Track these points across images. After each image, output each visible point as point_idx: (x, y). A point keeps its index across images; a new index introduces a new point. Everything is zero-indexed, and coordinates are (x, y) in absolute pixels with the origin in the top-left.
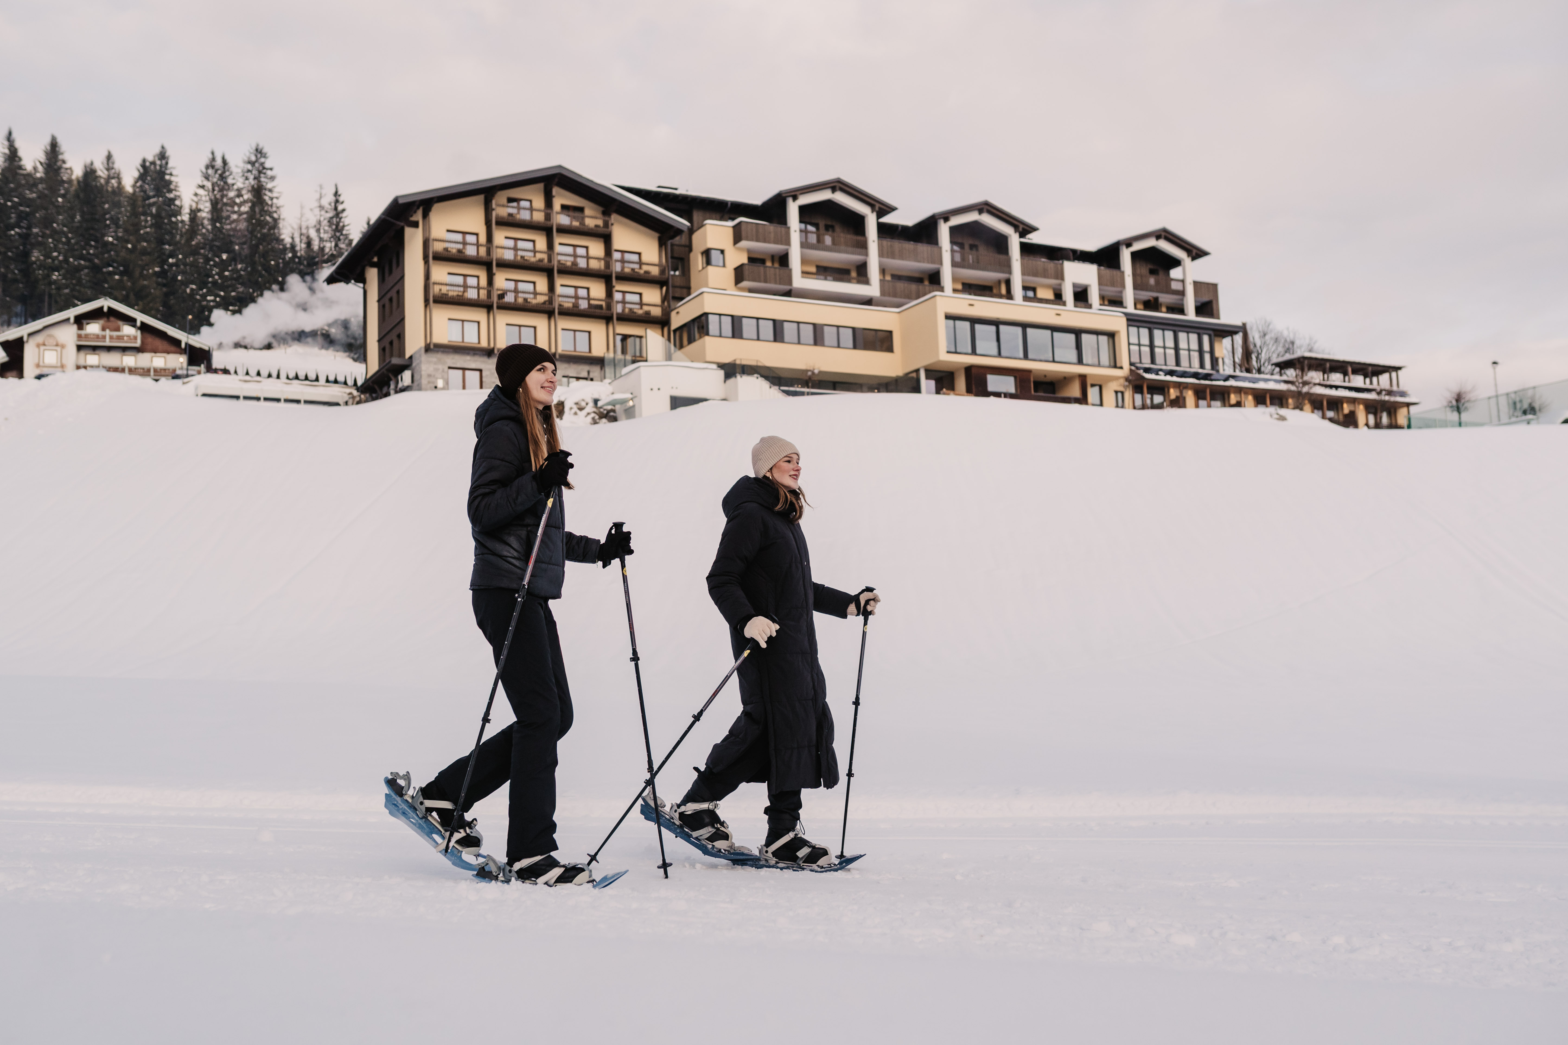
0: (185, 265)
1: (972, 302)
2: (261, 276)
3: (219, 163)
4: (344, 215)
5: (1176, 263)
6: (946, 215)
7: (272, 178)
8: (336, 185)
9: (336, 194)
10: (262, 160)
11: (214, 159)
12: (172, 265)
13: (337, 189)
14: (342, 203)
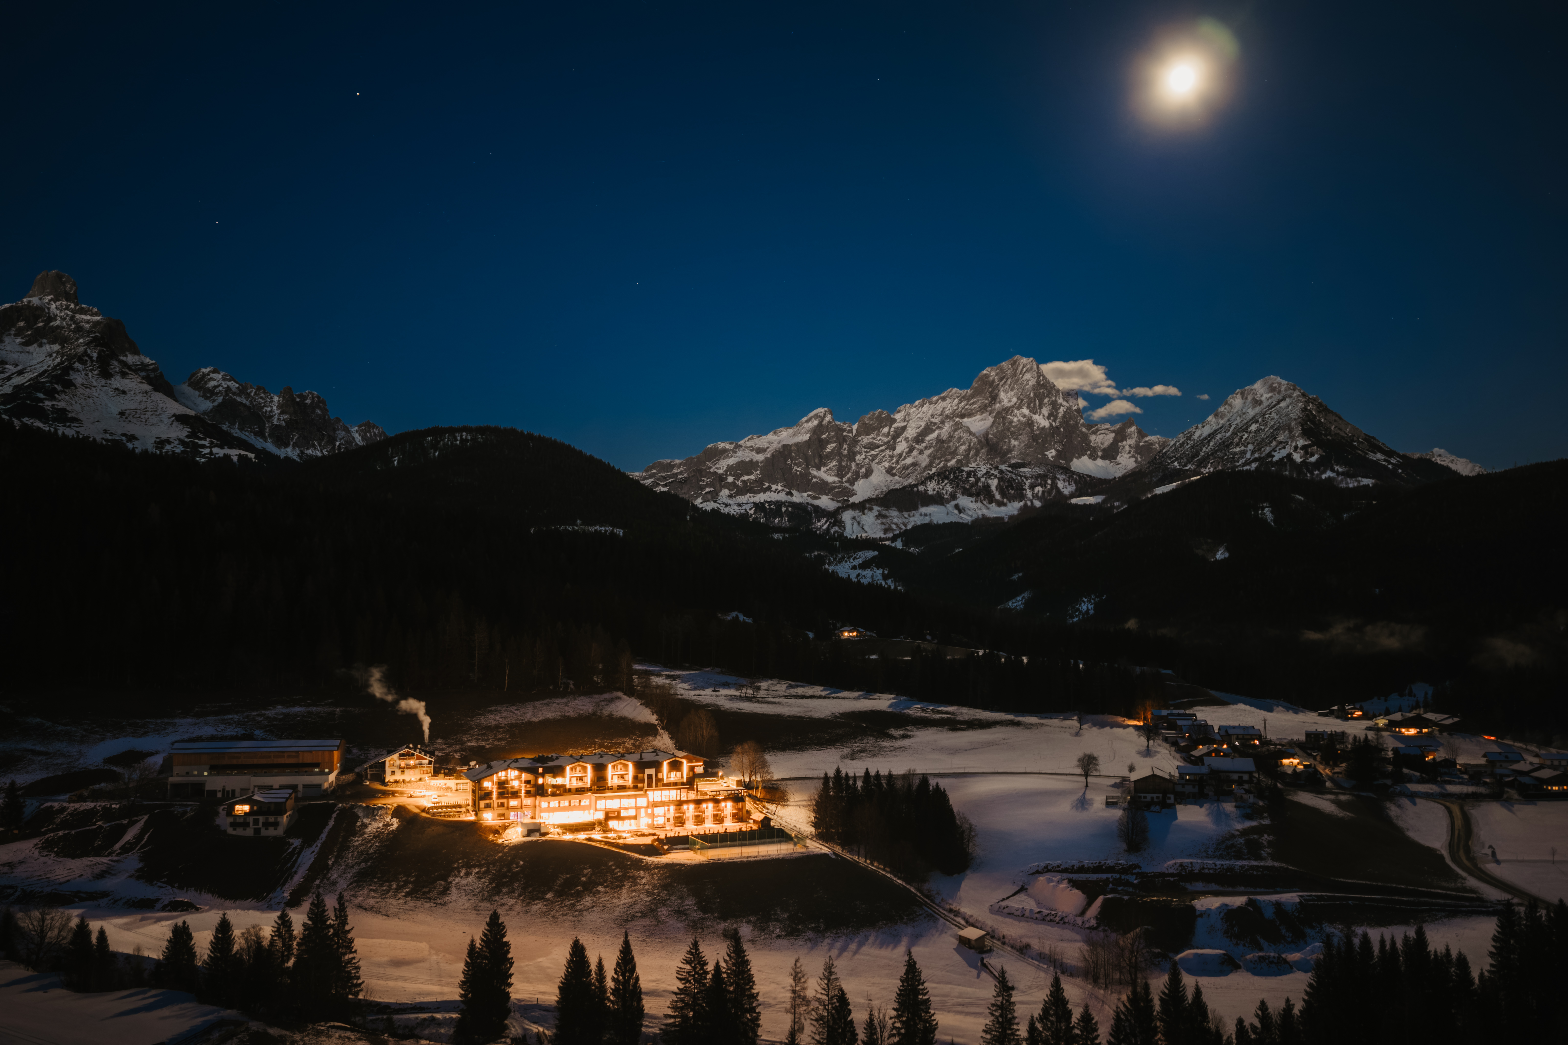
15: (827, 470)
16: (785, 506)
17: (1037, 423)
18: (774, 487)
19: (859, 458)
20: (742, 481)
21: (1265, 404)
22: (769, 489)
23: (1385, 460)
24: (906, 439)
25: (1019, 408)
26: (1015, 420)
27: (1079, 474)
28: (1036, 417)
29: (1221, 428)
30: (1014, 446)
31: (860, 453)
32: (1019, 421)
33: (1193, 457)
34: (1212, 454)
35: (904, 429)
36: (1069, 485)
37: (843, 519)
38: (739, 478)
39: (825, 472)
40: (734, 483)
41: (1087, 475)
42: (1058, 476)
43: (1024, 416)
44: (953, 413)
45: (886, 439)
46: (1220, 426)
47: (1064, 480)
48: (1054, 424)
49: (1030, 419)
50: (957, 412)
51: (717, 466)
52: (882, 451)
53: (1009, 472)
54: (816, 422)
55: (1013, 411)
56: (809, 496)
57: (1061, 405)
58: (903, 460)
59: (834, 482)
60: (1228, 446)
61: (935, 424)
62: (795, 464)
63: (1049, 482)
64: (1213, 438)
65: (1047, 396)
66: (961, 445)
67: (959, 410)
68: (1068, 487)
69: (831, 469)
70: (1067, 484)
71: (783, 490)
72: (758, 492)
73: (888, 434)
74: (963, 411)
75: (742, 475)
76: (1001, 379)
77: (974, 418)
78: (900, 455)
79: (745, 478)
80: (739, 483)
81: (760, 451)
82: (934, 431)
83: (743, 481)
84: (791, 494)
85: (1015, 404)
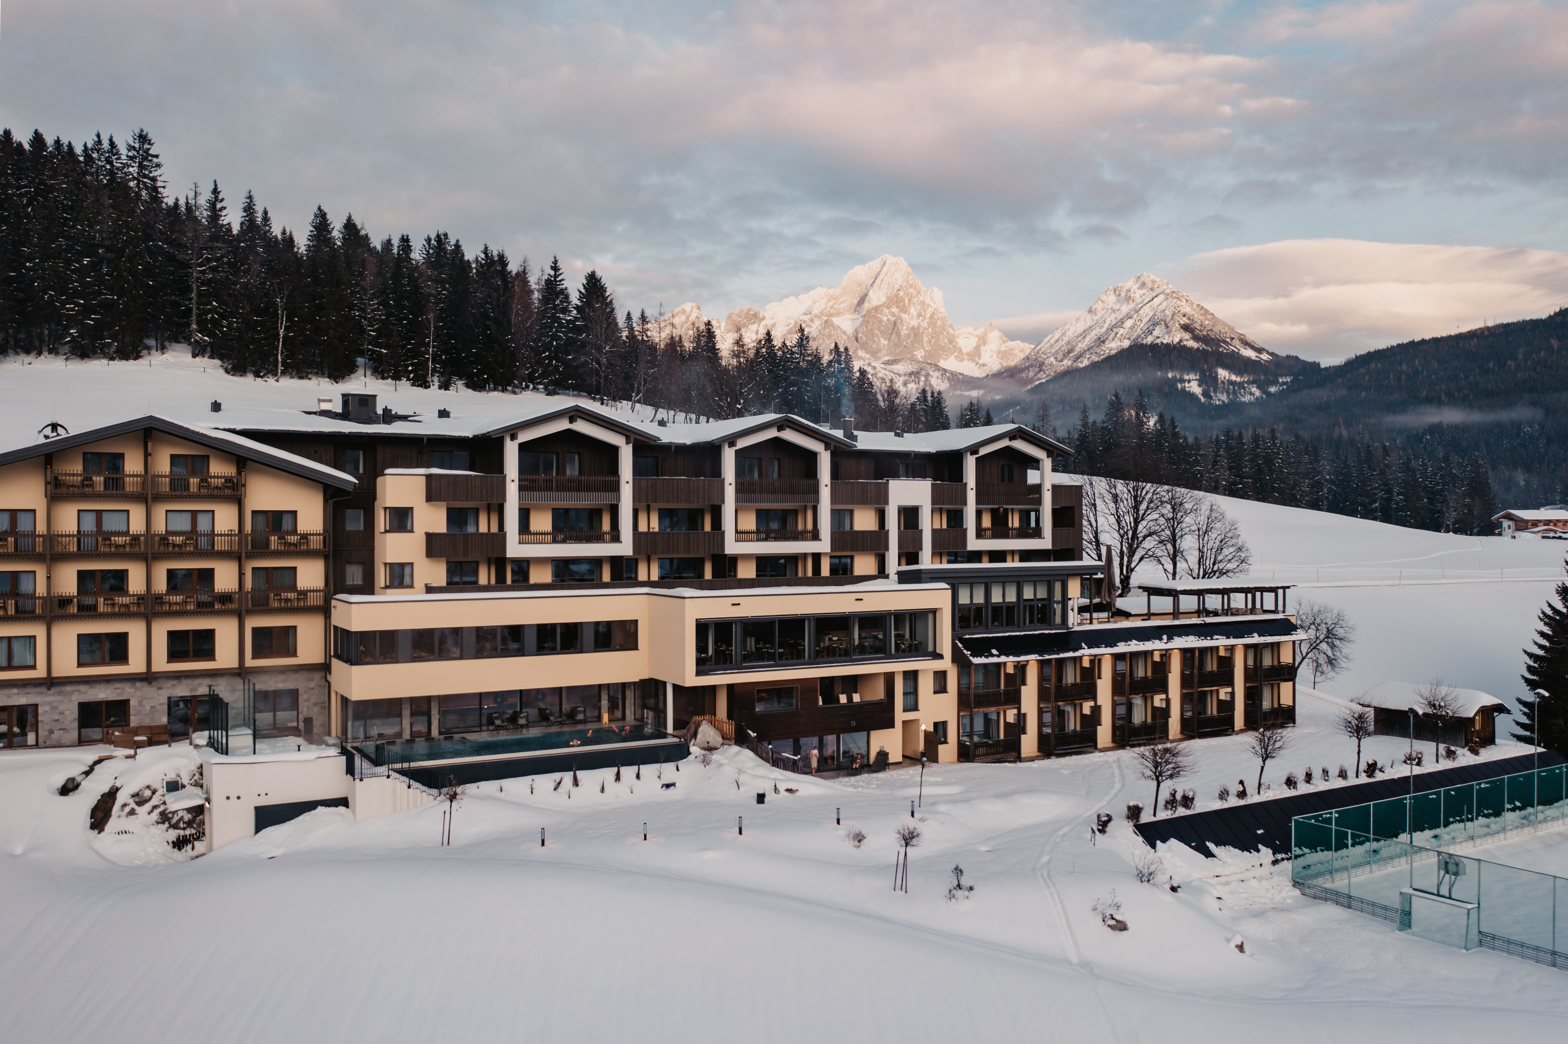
0: (44, 270)
1: (736, 600)
2: (128, 282)
3: (106, 145)
4: (224, 213)
5: (1035, 463)
6: (732, 440)
7: (158, 166)
8: (215, 182)
9: (215, 191)
10: (146, 146)
11: (99, 142)
12: (29, 269)
13: (216, 185)
14: (222, 200)
17: (906, 322)
21: (1139, 300)
23: (1257, 357)
25: (888, 307)
26: (885, 319)
27: (952, 373)
28: (905, 316)
29: (1096, 324)
30: (884, 345)
32: (888, 320)
33: (1069, 352)
34: (1089, 349)
35: (773, 326)
36: (943, 382)
41: (960, 374)
42: (931, 373)
44: (822, 312)
46: (1095, 322)
47: (937, 378)
48: (922, 323)
49: (899, 318)
50: (826, 311)
53: (883, 368)
55: (882, 310)
57: (929, 305)
60: (1103, 342)
61: (805, 321)
63: (923, 379)
64: (1089, 334)
65: (916, 296)
67: (828, 309)
68: (941, 384)
70: (940, 381)
73: (757, 332)
74: (832, 310)
77: (843, 318)
85: (885, 303)
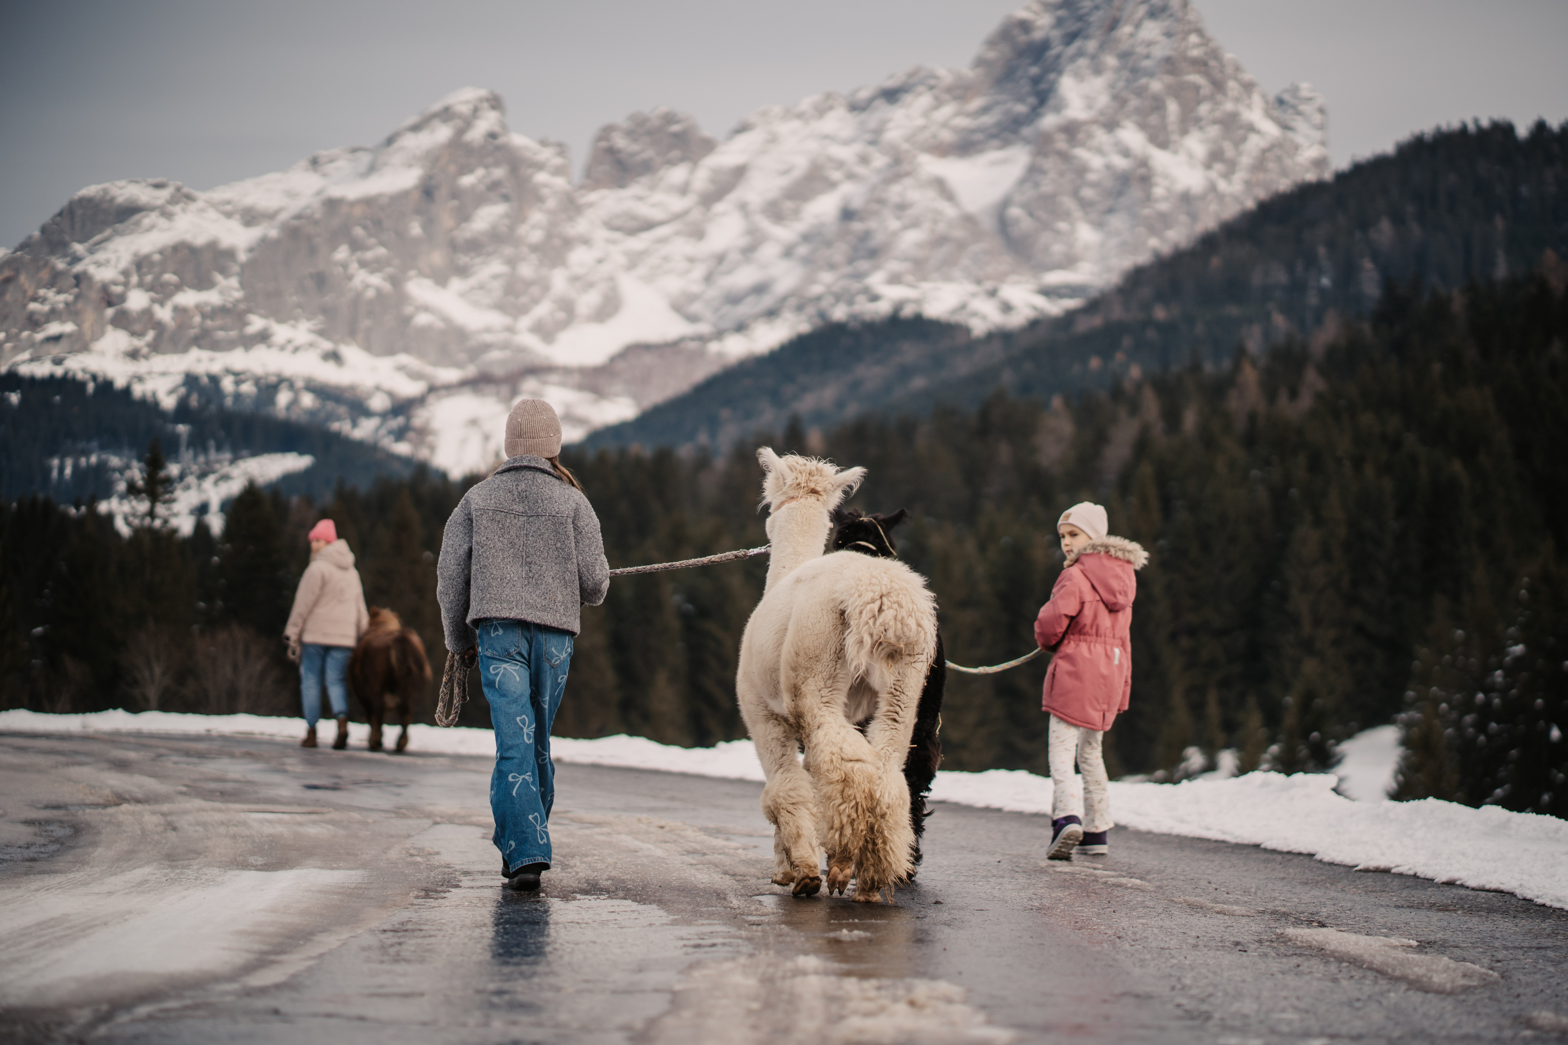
15: (473, 289)
16: (291, 386)
17: (1166, 176)
18: (281, 332)
19: (579, 257)
20: (177, 309)
22: (263, 337)
24: (743, 207)
25: (1111, 125)
28: (1160, 158)
31: (586, 241)
35: (739, 173)
37: (436, 424)
38: (169, 296)
39: (462, 295)
40: (147, 313)
43: (1126, 153)
45: (678, 204)
49: (1144, 163)
51: (100, 256)
52: (663, 241)
54: (443, 133)
55: (1090, 136)
56: (401, 368)
57: (1251, 128)
58: (729, 272)
59: (488, 330)
61: (840, 164)
62: (363, 264)
65: (1211, 98)
66: (906, 228)
69: (481, 287)
71: (311, 345)
72: (229, 346)
73: (683, 190)
75: (178, 288)
76: (1071, 38)
77: (977, 159)
78: (720, 258)
79: (188, 298)
80: (164, 314)
81: (250, 217)
82: (832, 185)
83: (179, 310)
84: (334, 357)
